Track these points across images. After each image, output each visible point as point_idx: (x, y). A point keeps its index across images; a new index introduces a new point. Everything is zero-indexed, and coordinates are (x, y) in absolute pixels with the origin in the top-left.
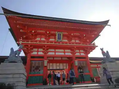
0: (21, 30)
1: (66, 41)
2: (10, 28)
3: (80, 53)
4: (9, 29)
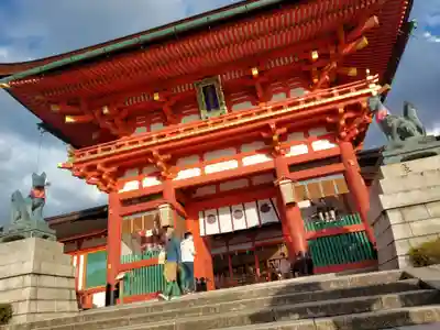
2: (40, 121)
3: (308, 141)
4: (40, 125)
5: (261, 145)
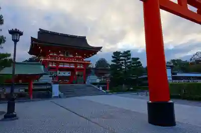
1: (72, 56)
5: (74, 65)
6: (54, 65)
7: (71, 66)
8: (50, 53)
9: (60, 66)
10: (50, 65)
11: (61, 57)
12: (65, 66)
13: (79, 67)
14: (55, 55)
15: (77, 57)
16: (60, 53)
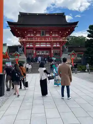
0: (18, 32)
1: (48, 35)
2: (11, 30)
3: (56, 44)
5: (50, 44)
6: (31, 46)
7: (47, 46)
8: (27, 34)
9: (37, 46)
10: (28, 46)
11: (38, 37)
12: (41, 46)
13: (55, 46)
14: (32, 35)
15: (53, 35)
16: (36, 34)
